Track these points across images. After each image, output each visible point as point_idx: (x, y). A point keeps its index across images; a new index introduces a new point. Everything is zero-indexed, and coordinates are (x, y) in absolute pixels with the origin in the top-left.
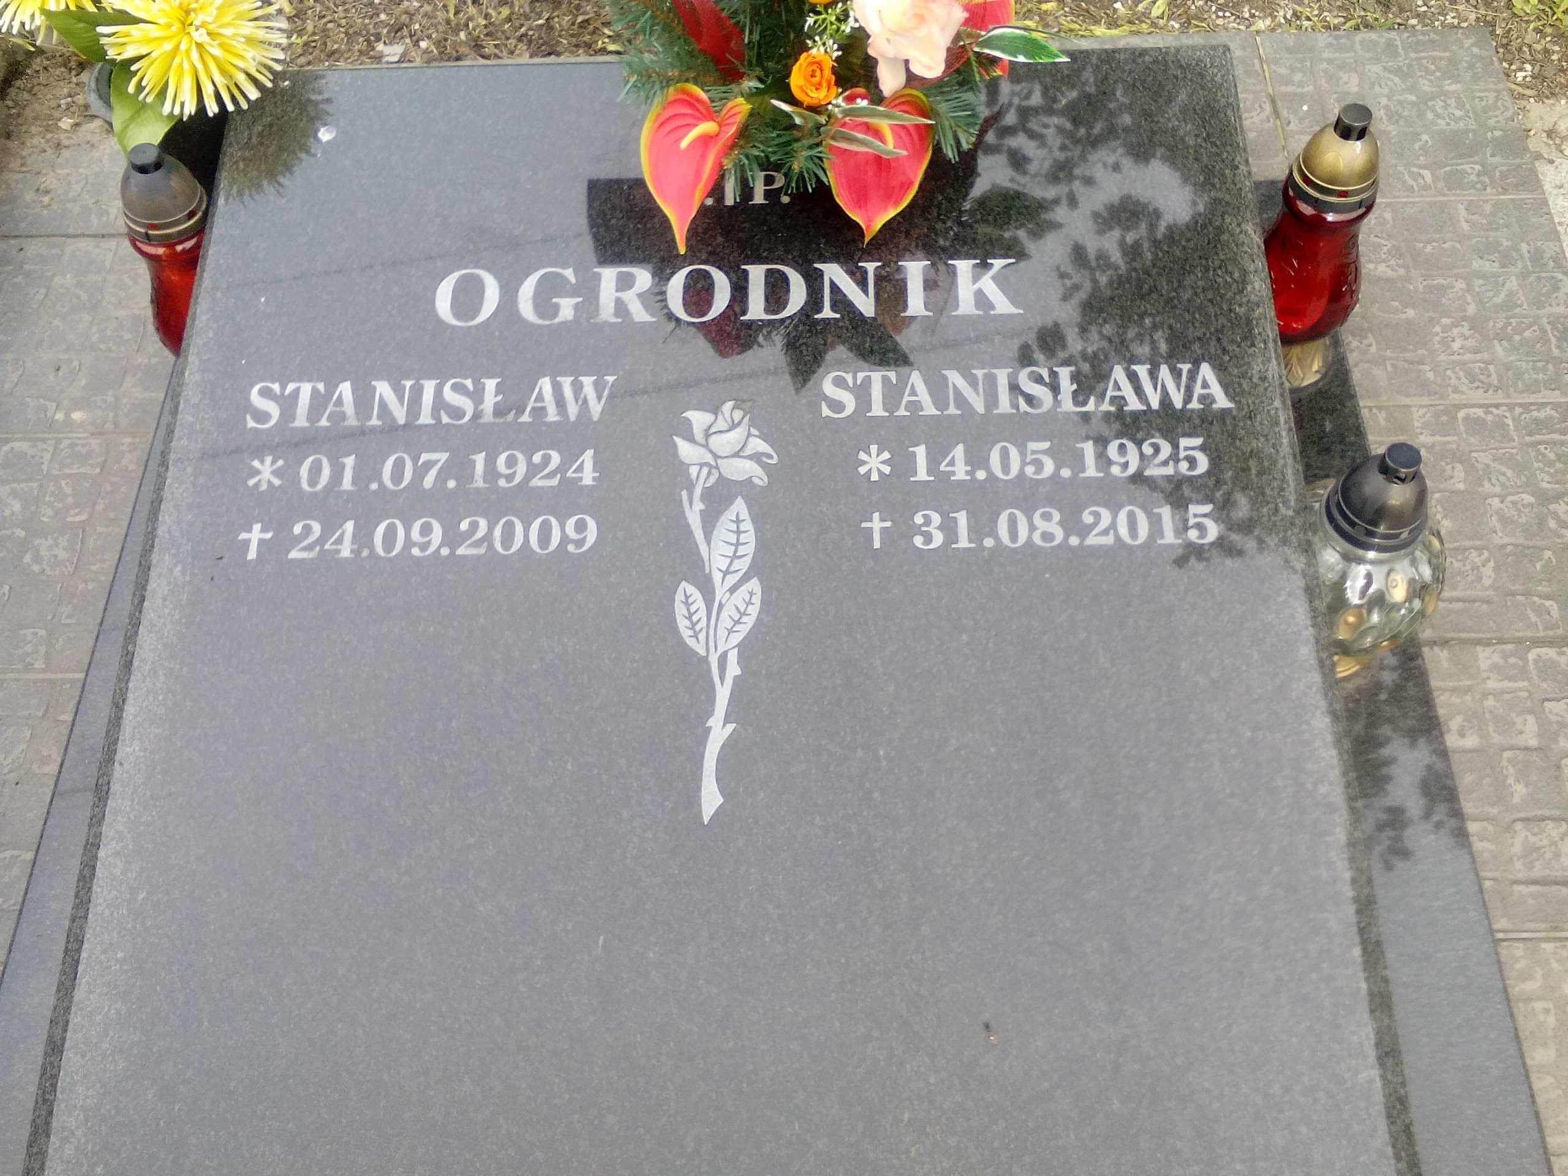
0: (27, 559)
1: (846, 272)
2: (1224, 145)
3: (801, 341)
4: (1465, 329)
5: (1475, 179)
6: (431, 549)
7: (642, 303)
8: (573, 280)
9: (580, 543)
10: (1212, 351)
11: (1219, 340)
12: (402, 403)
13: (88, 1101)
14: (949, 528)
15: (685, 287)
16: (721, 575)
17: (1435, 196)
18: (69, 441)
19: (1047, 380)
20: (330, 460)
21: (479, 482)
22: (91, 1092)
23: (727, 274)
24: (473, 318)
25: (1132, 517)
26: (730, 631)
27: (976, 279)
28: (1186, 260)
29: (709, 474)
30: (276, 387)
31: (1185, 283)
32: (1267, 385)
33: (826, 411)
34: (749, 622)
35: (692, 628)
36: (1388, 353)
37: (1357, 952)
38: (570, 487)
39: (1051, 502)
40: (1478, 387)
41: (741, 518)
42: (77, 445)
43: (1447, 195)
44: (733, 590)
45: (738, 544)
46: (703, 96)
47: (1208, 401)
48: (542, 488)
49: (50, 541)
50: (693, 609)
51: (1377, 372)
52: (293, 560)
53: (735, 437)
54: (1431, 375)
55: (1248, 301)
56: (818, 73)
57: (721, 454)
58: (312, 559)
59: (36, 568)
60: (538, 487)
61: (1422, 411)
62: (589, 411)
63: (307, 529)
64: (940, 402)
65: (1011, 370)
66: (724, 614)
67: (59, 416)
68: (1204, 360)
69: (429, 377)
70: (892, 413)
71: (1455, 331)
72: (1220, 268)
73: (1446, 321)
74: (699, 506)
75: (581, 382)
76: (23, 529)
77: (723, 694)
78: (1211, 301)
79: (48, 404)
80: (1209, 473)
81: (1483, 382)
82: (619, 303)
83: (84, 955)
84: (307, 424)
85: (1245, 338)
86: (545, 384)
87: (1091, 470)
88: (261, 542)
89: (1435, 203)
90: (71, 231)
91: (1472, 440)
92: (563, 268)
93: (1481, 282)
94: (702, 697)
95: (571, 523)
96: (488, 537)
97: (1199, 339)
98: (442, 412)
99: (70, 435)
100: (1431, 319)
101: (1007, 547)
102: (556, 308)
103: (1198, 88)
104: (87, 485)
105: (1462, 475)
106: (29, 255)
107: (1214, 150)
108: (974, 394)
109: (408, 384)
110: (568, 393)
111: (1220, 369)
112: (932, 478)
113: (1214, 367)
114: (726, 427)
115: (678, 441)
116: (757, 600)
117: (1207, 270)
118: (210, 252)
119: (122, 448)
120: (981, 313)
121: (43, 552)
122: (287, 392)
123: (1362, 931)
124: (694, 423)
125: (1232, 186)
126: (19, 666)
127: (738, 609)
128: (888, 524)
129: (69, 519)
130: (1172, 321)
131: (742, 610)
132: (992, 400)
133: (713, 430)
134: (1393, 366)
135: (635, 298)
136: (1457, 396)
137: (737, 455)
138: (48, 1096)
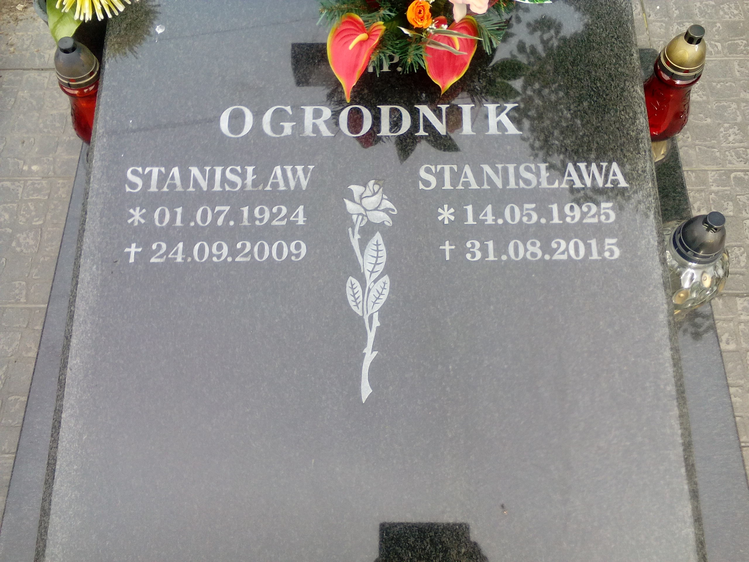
0: (14, 244)
1: (431, 110)
2: (626, 42)
3: (408, 148)
4: (736, 130)
5: (743, 48)
6: (223, 258)
7: (327, 126)
8: (290, 112)
9: (298, 256)
10: (618, 156)
11: (622, 150)
12: (205, 180)
13: (64, 540)
14: (484, 250)
15: (348, 118)
16: (369, 273)
17: (723, 57)
18: (30, 182)
19: (534, 170)
20: (169, 210)
21: (246, 223)
22: (64, 536)
23: (370, 110)
24: (240, 133)
25: (576, 245)
26: (374, 303)
27: (498, 115)
28: (606, 106)
29: (362, 219)
30: (140, 169)
31: (606, 118)
32: (645, 174)
33: (421, 186)
34: (384, 298)
35: (355, 301)
36: (697, 142)
37: (683, 470)
38: (292, 224)
39: (536, 236)
40: (741, 161)
41: (379, 243)
42: (35, 184)
43: (729, 57)
44: (375, 281)
45: (377, 257)
46: (360, 20)
47: (616, 183)
48: (278, 226)
49: (25, 235)
50: (355, 291)
51: (691, 152)
52: (153, 263)
53: (375, 199)
54: (718, 154)
55: (637, 129)
56: (422, 12)
57: (368, 209)
58: (162, 263)
59: (18, 249)
60: (276, 225)
61: (714, 173)
62: (301, 185)
63: (159, 246)
64: (480, 182)
65: (515, 165)
66: (371, 294)
67: (25, 168)
68: (614, 161)
69: (219, 165)
70: (455, 187)
71: (731, 130)
72: (623, 110)
73: (726, 125)
74: (357, 236)
75: (296, 169)
76: (11, 228)
77: (371, 336)
78: (618, 128)
79: (20, 161)
80: (616, 221)
81: (744, 158)
82: (315, 126)
83: (57, 467)
84: (157, 190)
85: (635, 150)
86: (278, 170)
87: (556, 220)
88: (136, 253)
89: (723, 61)
90: (25, 67)
91: (738, 189)
92: (285, 106)
93: (744, 104)
94: (361, 337)
95: (293, 244)
96: (251, 252)
97: (612, 149)
98: (226, 184)
99: (31, 178)
100: (719, 124)
101: (513, 260)
102: (282, 127)
103: (613, 10)
104: (41, 205)
105: (732, 208)
106: (5, 80)
107: (621, 45)
108: (497, 178)
109: (208, 168)
110: (290, 174)
111: (621, 165)
112: (476, 223)
113: (619, 165)
114: (370, 194)
115: (347, 201)
116: (387, 286)
117: (617, 111)
118: (103, 95)
119: (58, 185)
120: (500, 133)
121: (21, 240)
122: (146, 172)
123: (686, 460)
124: (354, 191)
125: (630, 65)
126: (12, 301)
127: (378, 291)
128: (453, 247)
129: (34, 223)
130: (598, 139)
131: (380, 292)
132: (506, 181)
133: (364, 196)
134: (699, 149)
135: (323, 123)
136: (731, 165)
137: (376, 209)
138: (43, 537)
